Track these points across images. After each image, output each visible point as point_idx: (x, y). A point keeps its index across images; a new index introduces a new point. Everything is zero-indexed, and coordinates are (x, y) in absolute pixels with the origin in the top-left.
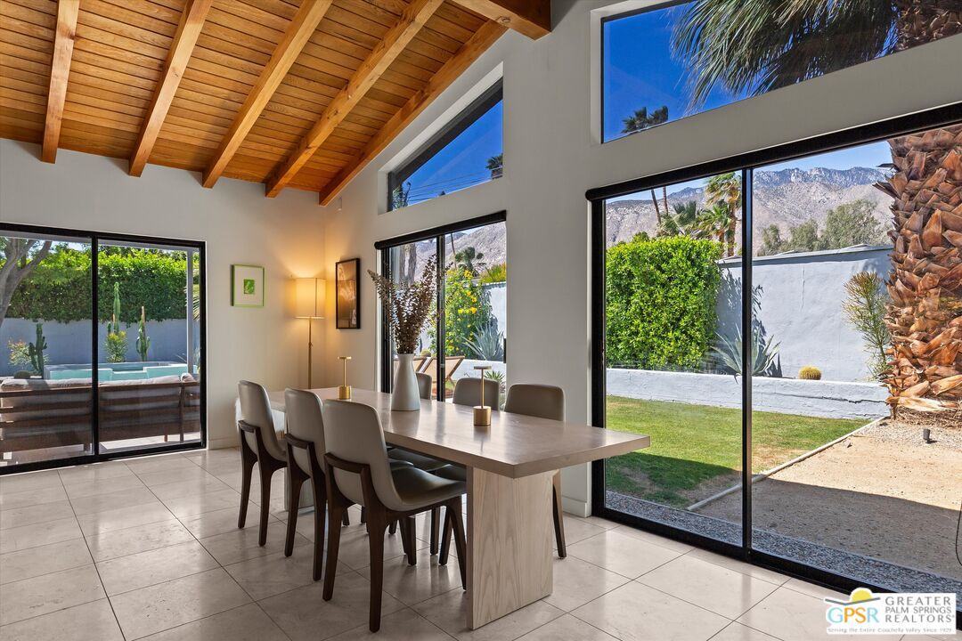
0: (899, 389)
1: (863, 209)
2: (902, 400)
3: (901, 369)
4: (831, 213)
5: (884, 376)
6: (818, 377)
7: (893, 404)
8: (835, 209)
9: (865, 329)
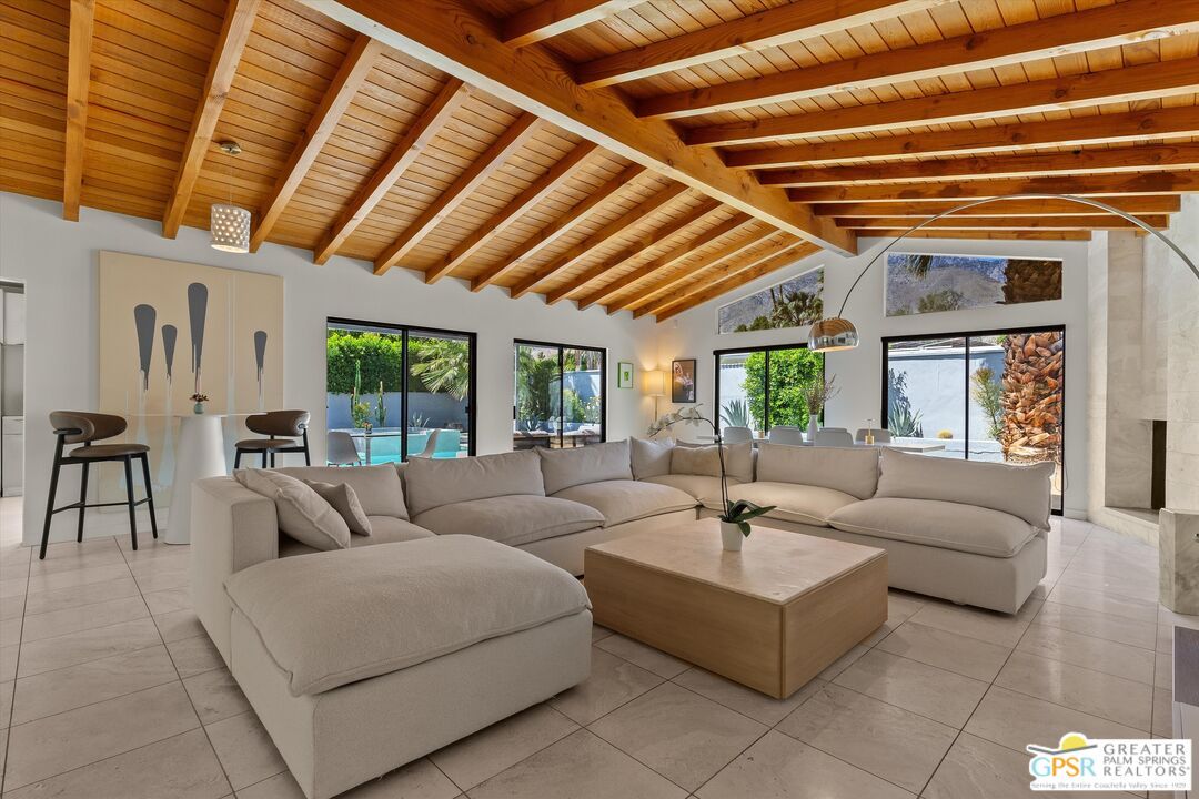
0: (1010, 442)
1: (949, 299)
2: (1011, 449)
3: (1010, 430)
4: (922, 300)
5: (998, 436)
6: (950, 437)
7: (1006, 452)
8: (925, 298)
9: (983, 405)
